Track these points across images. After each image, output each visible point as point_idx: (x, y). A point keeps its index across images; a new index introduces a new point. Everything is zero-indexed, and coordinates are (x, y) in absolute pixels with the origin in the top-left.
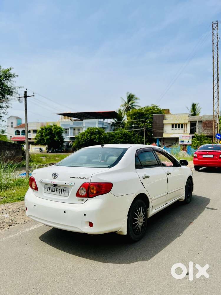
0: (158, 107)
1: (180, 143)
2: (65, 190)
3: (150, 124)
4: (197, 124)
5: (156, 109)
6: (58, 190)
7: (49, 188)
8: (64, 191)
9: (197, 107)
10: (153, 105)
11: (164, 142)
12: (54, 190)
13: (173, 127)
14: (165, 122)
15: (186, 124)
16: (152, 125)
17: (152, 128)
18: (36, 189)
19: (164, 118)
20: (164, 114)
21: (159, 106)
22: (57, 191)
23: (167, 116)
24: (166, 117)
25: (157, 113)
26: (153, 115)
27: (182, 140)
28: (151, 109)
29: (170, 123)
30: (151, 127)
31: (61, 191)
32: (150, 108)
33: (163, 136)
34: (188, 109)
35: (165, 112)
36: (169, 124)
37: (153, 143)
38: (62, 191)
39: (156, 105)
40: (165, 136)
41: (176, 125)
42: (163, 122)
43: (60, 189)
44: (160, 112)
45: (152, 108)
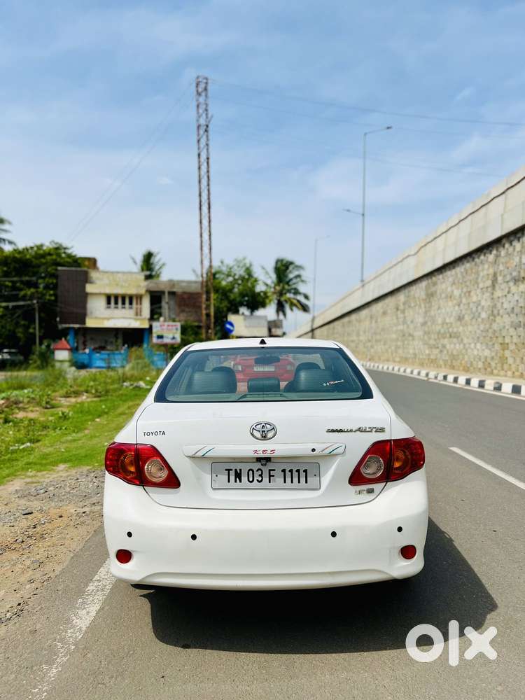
0: (69, 251)
1: (155, 340)
2: (305, 471)
3: (52, 292)
4: (166, 298)
5: (63, 255)
6: (278, 473)
7: (232, 473)
8: (303, 474)
9: (154, 260)
10: (56, 243)
11: (85, 337)
12: (261, 475)
13: (109, 302)
14: (89, 288)
15: (140, 297)
16: (55, 295)
17: (56, 301)
18: (172, 481)
19: (86, 279)
20: (85, 269)
21: (72, 247)
22: (270, 476)
23: (93, 275)
24: (92, 277)
25: (69, 265)
26: (60, 268)
27: (160, 334)
28: (50, 254)
29: (103, 291)
30: (53, 298)
31: (288, 474)
32: (47, 251)
33: (85, 324)
34: (135, 262)
35: (87, 263)
36: (100, 294)
37: (61, 339)
38: (295, 474)
39: (64, 246)
40: (90, 323)
41: (116, 297)
42: (84, 287)
43: (284, 471)
44: (76, 262)
45: (52, 252)
